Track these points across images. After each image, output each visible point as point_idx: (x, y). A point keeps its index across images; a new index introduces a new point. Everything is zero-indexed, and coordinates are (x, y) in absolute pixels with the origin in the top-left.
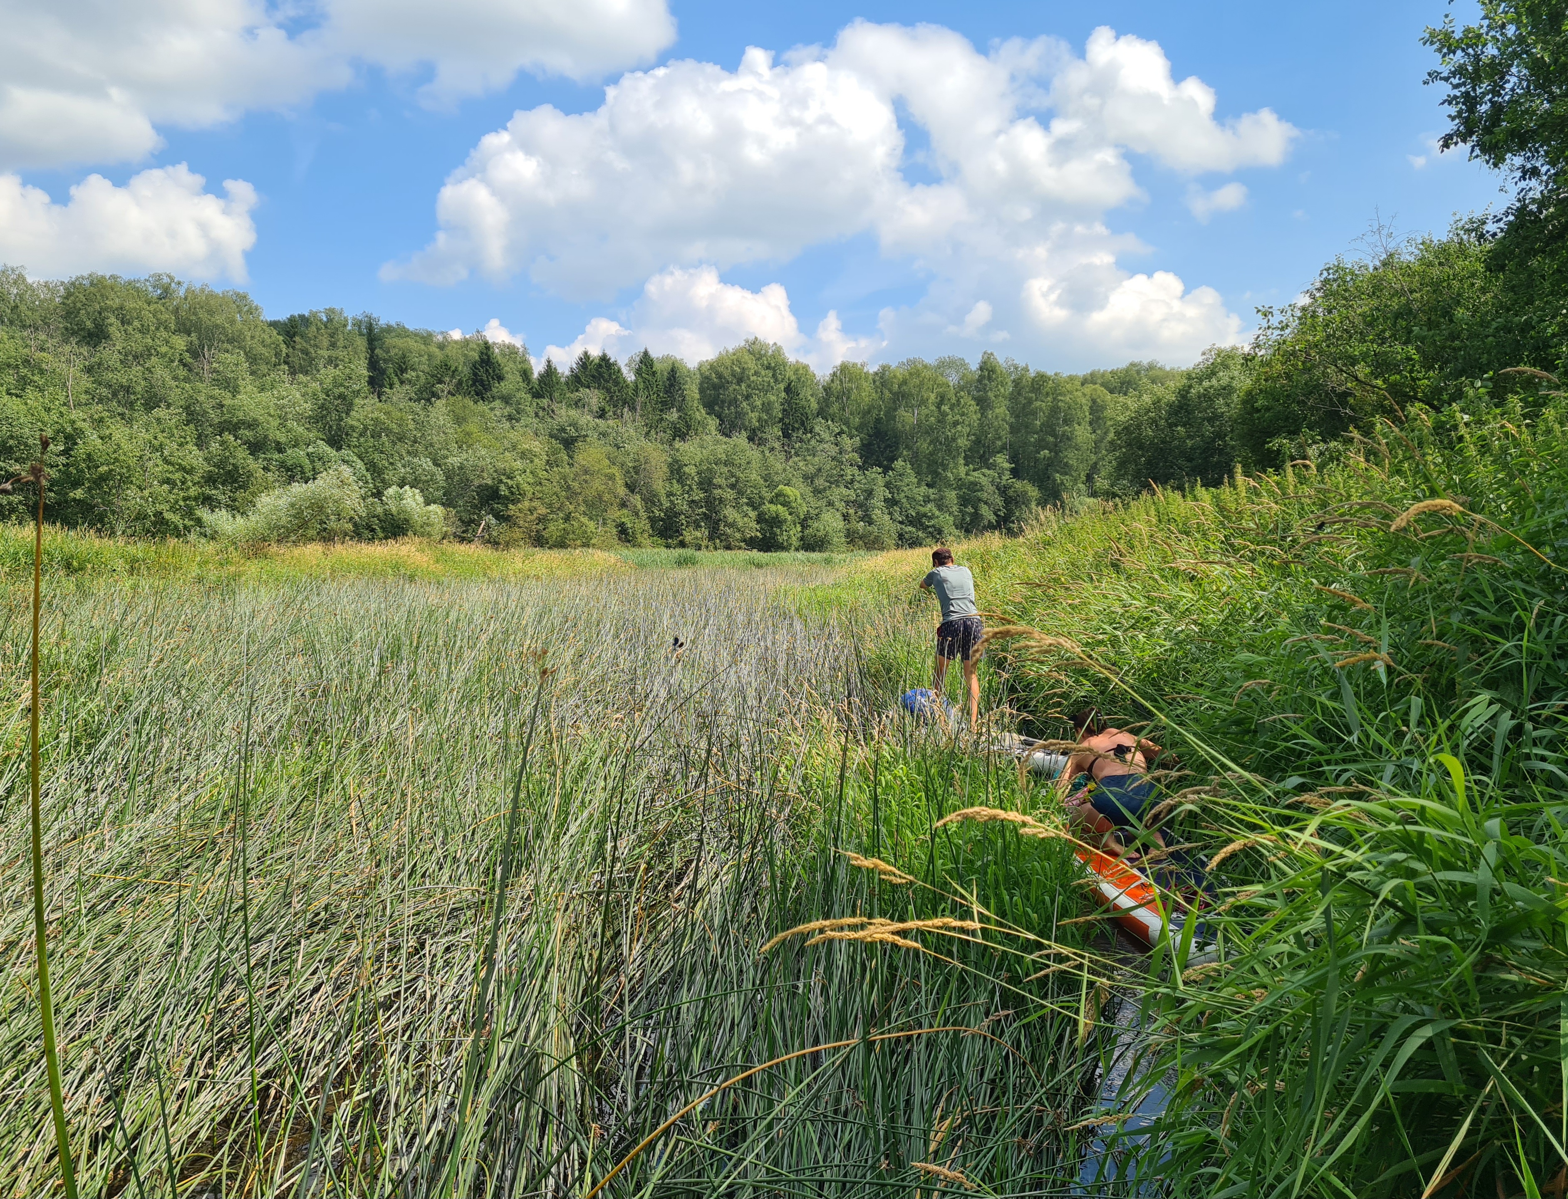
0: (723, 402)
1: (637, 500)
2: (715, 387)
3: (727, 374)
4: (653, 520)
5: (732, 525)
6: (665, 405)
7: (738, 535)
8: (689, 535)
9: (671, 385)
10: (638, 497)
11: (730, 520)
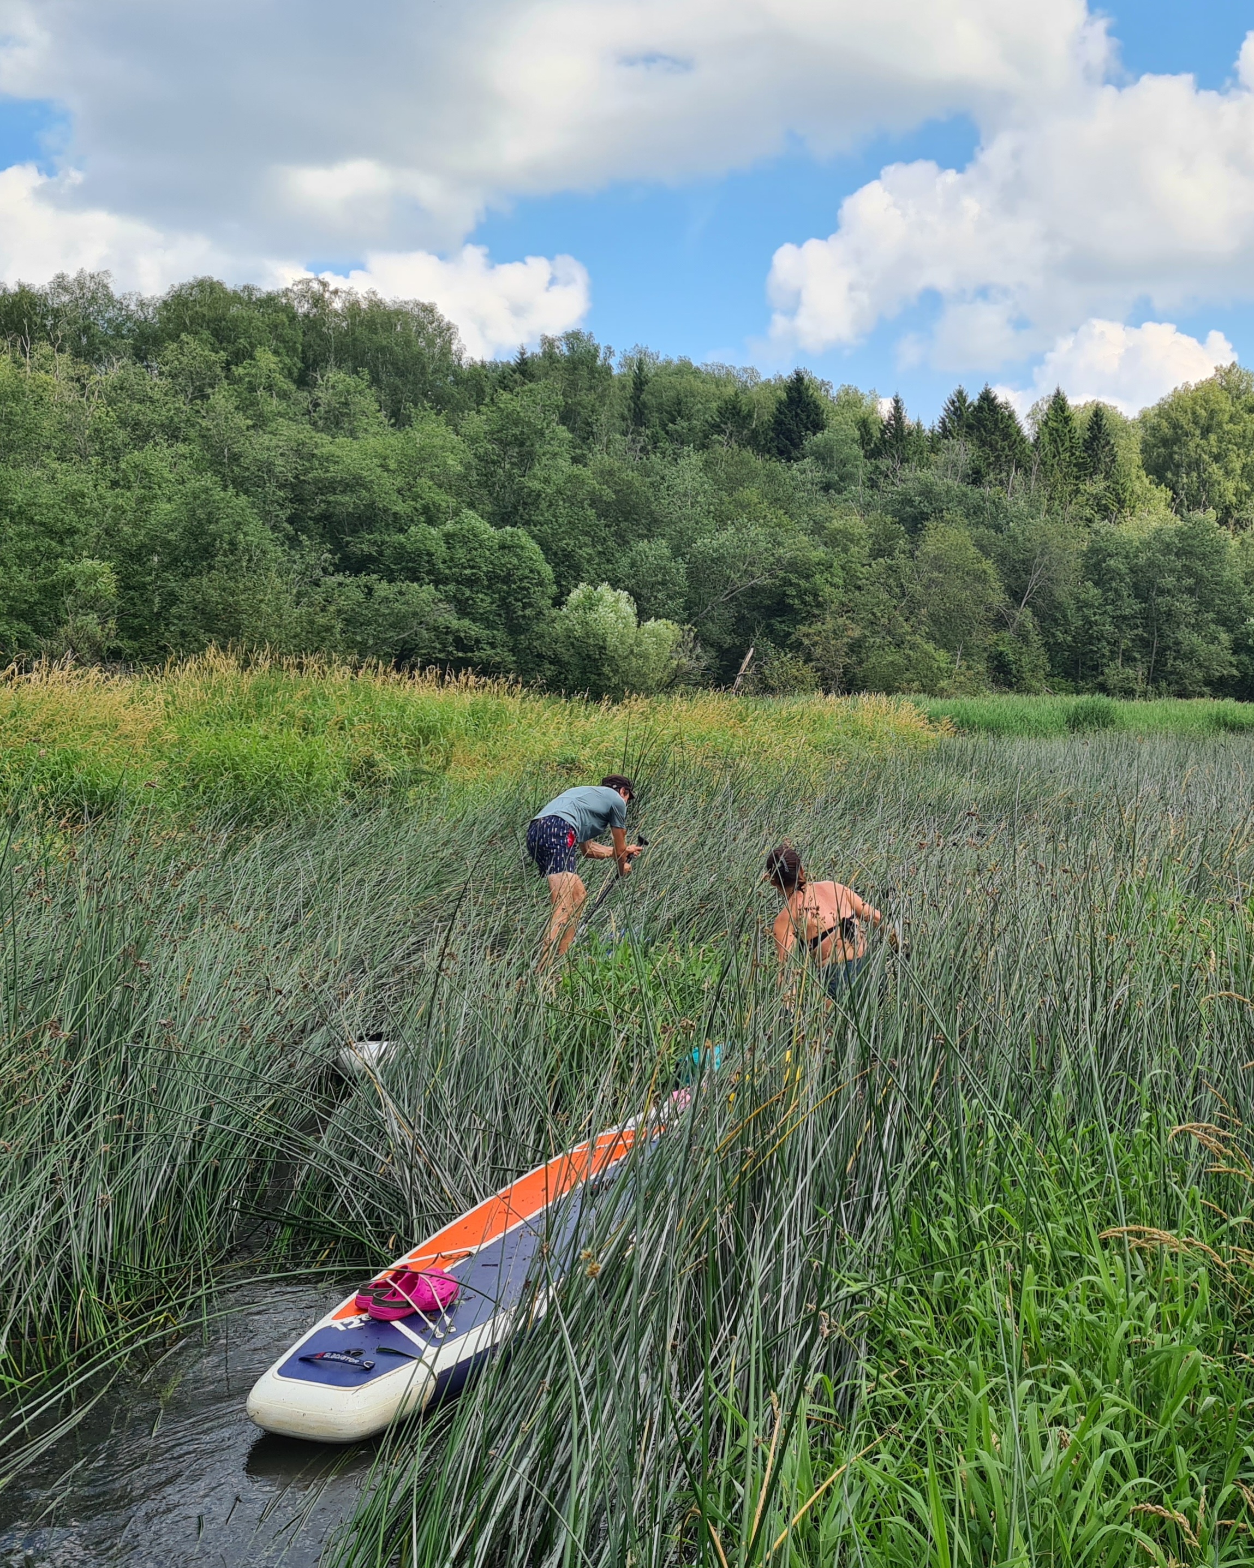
0: (1178, 466)
1: (1024, 615)
2: (1165, 442)
3: (1185, 421)
4: (1052, 648)
5: (1189, 656)
6: (1085, 469)
7: (1199, 674)
8: (1115, 672)
9: (1094, 438)
10: (1028, 612)
11: (1185, 648)
